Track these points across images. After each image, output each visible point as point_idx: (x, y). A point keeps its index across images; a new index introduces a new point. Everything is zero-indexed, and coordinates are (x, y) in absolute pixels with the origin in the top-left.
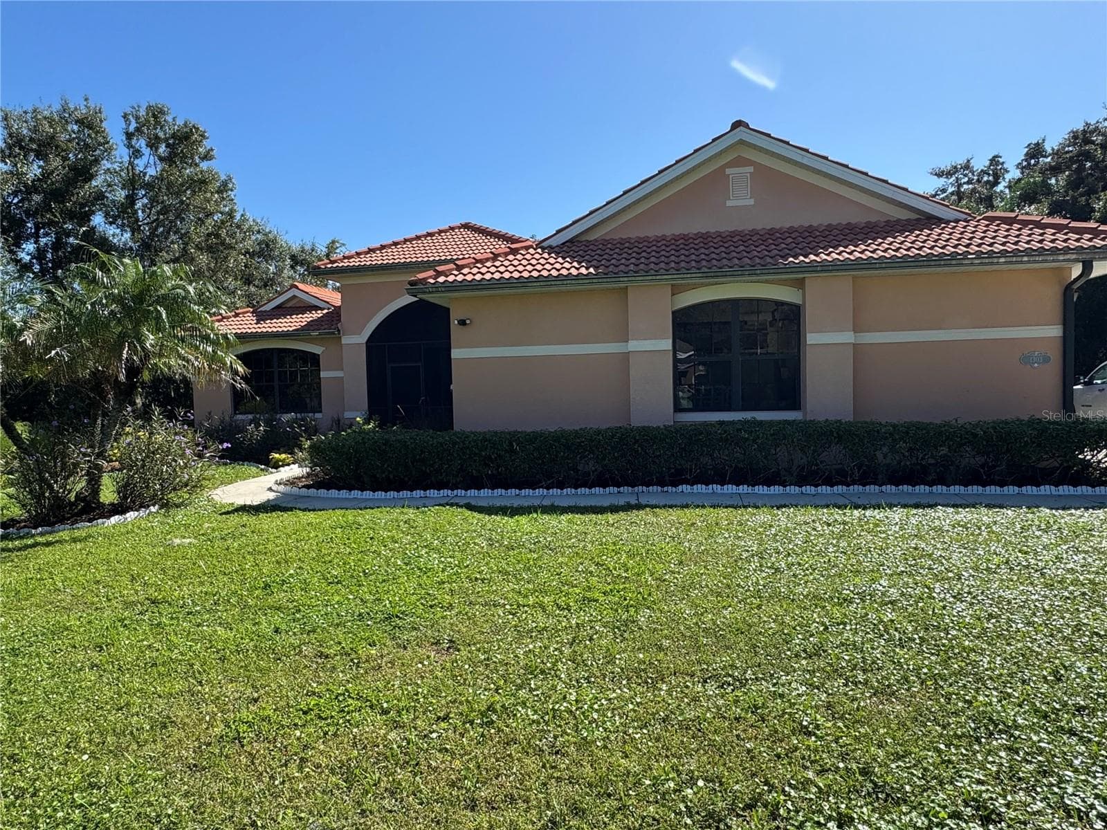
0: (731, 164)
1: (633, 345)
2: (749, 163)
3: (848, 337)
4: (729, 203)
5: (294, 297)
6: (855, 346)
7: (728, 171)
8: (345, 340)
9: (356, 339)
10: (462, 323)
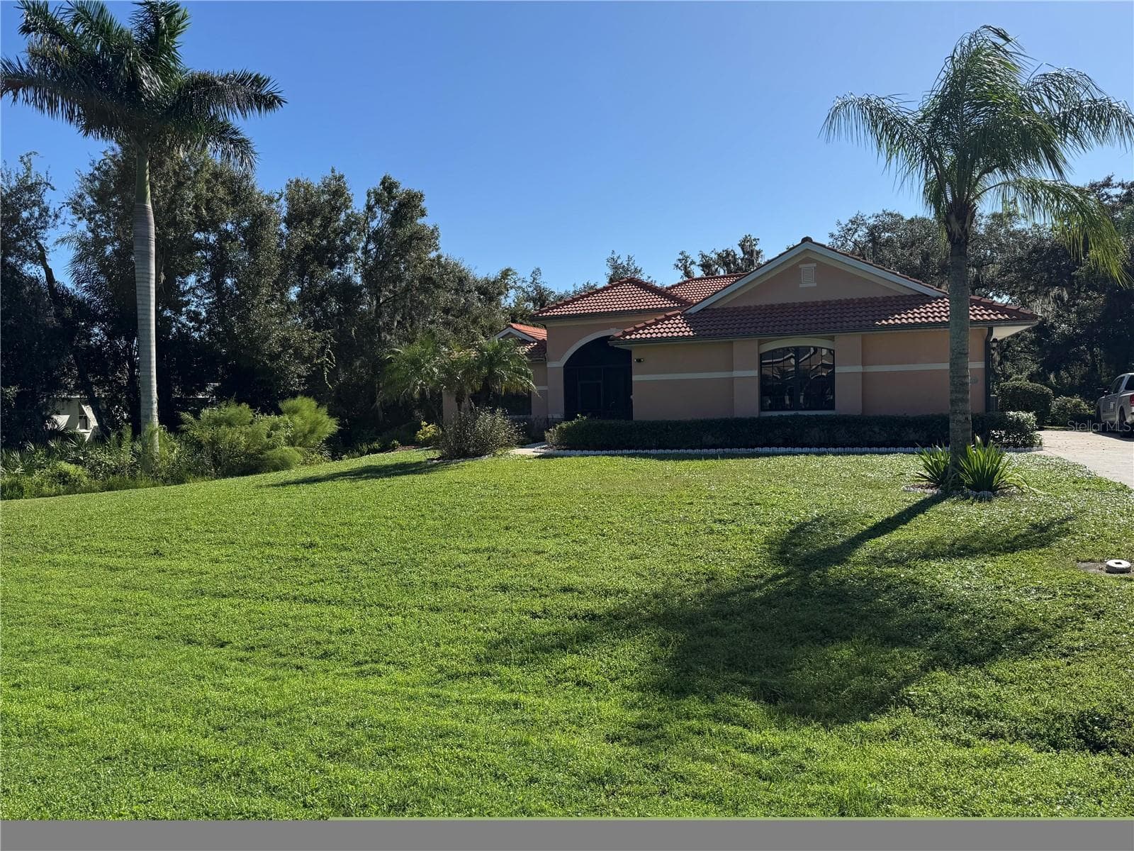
0: (801, 262)
1: (736, 374)
2: (812, 261)
3: (859, 369)
4: (801, 286)
5: (510, 333)
6: (863, 374)
7: (800, 266)
8: (549, 365)
9: (557, 364)
10: (639, 361)
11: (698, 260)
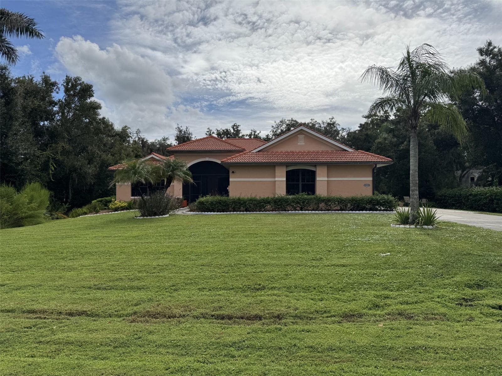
2: (303, 134)
3: (326, 179)
5: (152, 157)
6: (328, 181)
7: (298, 136)
10: (233, 172)
11: (215, 132)
